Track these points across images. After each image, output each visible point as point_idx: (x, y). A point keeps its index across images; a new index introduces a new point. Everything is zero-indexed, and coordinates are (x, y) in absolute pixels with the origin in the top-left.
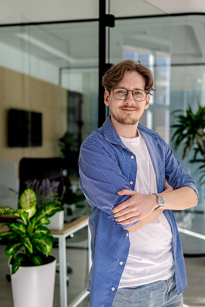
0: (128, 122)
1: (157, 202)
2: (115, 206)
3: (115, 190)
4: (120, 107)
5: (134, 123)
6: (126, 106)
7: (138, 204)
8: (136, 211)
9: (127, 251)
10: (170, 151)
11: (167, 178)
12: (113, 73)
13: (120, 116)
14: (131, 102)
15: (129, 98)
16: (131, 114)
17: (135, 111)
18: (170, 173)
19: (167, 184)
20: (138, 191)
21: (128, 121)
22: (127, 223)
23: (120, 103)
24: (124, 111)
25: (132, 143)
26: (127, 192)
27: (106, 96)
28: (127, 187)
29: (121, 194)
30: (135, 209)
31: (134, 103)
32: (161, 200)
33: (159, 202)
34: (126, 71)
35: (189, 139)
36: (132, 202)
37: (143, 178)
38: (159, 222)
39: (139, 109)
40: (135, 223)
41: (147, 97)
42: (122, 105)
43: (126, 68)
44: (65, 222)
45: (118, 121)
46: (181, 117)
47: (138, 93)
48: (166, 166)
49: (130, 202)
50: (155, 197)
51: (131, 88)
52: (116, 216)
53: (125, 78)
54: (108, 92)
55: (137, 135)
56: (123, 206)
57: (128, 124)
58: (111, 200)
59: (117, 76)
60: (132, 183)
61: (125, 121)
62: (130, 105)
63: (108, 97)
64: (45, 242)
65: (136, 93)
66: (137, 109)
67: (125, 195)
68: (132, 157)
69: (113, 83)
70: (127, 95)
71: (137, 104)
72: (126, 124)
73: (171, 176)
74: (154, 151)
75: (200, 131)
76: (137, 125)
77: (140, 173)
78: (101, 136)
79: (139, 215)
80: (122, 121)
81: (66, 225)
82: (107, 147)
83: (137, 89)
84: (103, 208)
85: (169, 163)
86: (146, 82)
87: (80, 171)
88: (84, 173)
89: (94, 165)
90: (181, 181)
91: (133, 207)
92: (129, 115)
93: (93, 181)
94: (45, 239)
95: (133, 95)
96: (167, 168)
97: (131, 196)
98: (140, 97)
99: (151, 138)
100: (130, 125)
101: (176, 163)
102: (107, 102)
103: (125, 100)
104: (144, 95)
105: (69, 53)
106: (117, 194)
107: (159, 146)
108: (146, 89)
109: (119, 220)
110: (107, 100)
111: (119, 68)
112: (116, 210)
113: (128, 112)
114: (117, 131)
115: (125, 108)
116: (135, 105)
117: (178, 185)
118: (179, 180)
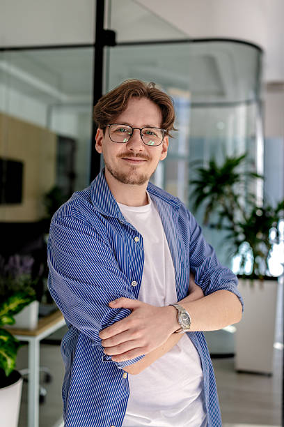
0: (131, 180)
1: (178, 321)
2: (105, 327)
3: (105, 299)
4: (120, 156)
5: (141, 182)
6: (130, 154)
7: (145, 325)
8: (141, 339)
9: (123, 406)
10: (198, 228)
11: (193, 273)
12: (110, 99)
13: (120, 170)
14: (138, 147)
15: (134, 141)
16: (138, 167)
17: (144, 163)
18: (198, 265)
19: (193, 284)
20: (145, 300)
21: (133, 177)
22: (124, 359)
23: (121, 149)
24: (126, 161)
25: (138, 215)
26: (126, 302)
27: (99, 137)
28: (127, 293)
29: (115, 305)
30: (138, 335)
31: (142, 148)
32: (185, 317)
33: (180, 321)
34: (131, 96)
35: (213, 199)
36: (134, 321)
37: (154, 273)
38: (180, 351)
39: (151, 159)
40: (138, 359)
41: (165, 140)
42: (124, 151)
43: (131, 91)
44: (40, 316)
45: (115, 177)
46: (202, 171)
47: (150, 133)
48: (191, 253)
49: (130, 321)
50: (174, 312)
51: (139, 124)
52: (106, 345)
53: (129, 108)
54: (101, 131)
55: (147, 202)
56: (118, 328)
57: (133, 183)
58: (97, 316)
59: (116, 104)
60: (135, 284)
61: (127, 179)
62: (135, 152)
63: (101, 138)
64: (6, 352)
65: (147, 132)
66: (148, 159)
67: (122, 308)
68: (137, 239)
69: (109, 116)
70: (131, 135)
71: (148, 151)
72: (128, 182)
73: (199, 270)
74: (174, 228)
75: (226, 189)
76: (146, 185)
77: (150, 266)
78: (86, 203)
79: (146, 346)
80: (122, 179)
81: (42, 320)
82: (95, 221)
83: (148, 127)
84: (83, 328)
85: (197, 248)
86: (163, 115)
87: (49, 261)
88: (54, 265)
89: (71, 252)
90: (216, 279)
91: (135, 330)
92: (133, 168)
93: (68, 280)
94: (6, 348)
95: (141, 135)
96: (193, 257)
97: (132, 310)
98: (153, 140)
99: (168, 208)
100: (135, 185)
101: (207, 249)
102: (99, 147)
103: (128, 144)
104: (160, 136)
105: (60, 87)
106: (108, 305)
107: (180, 220)
108: (162, 127)
109: (111, 353)
110: (99, 144)
111: (120, 92)
112: (105, 336)
113: (132, 164)
114: (114, 193)
115: (127, 156)
116: (144, 152)
117: (211, 287)
118: (212, 278)
